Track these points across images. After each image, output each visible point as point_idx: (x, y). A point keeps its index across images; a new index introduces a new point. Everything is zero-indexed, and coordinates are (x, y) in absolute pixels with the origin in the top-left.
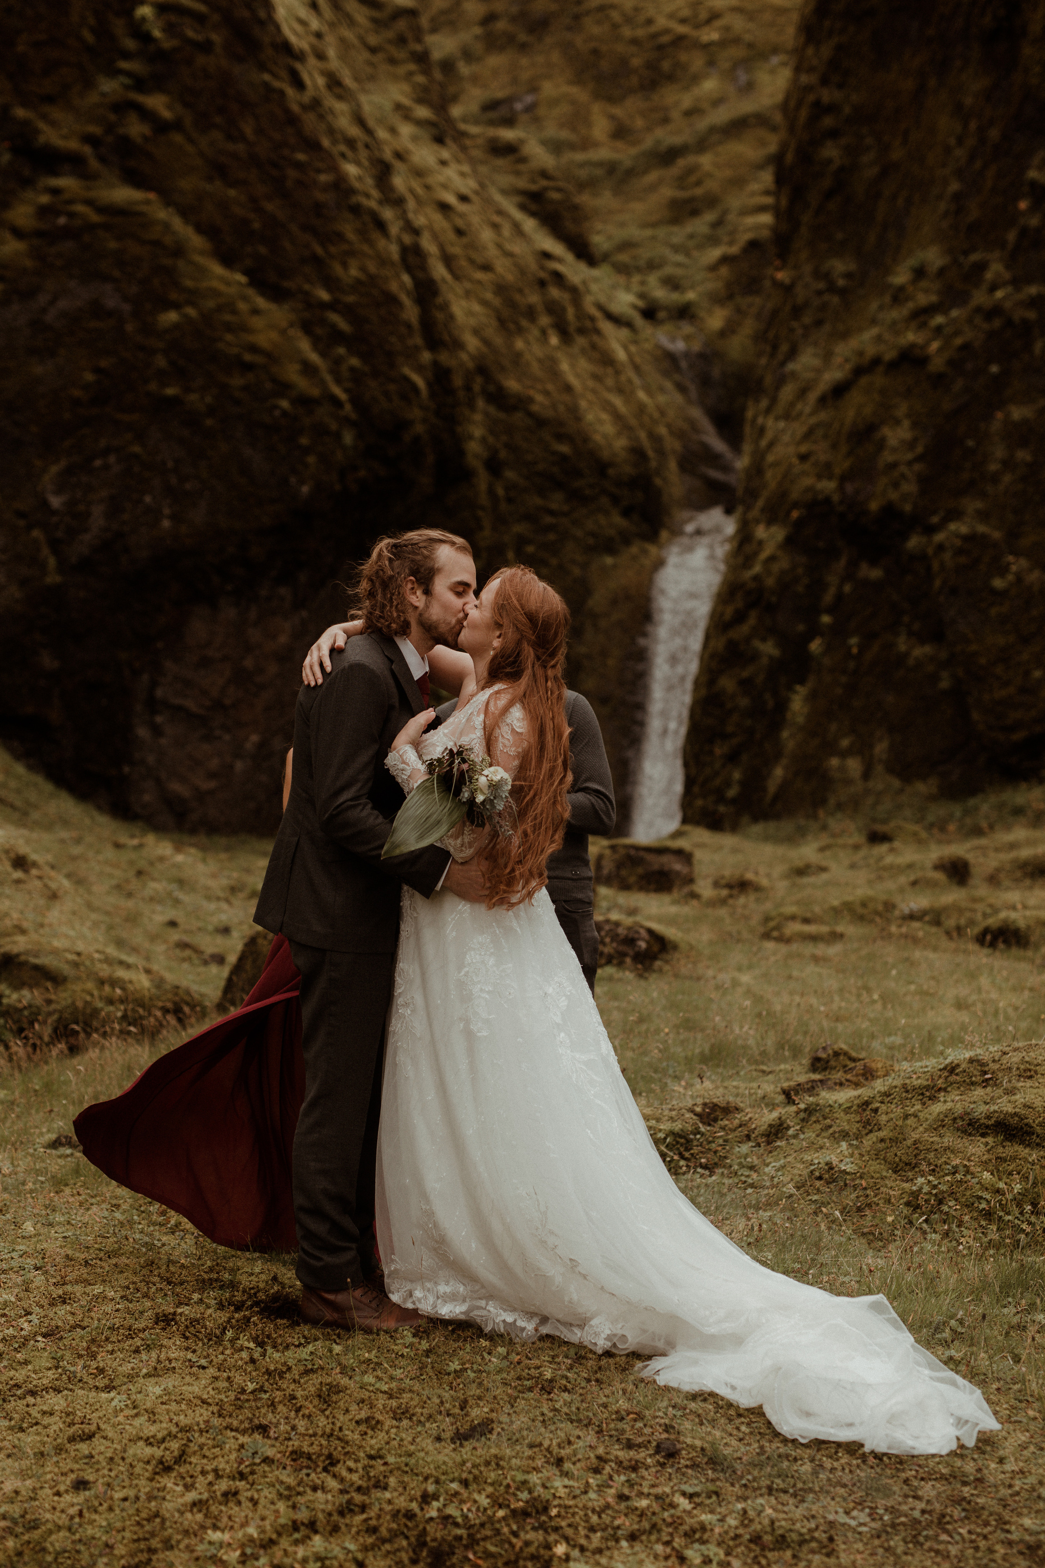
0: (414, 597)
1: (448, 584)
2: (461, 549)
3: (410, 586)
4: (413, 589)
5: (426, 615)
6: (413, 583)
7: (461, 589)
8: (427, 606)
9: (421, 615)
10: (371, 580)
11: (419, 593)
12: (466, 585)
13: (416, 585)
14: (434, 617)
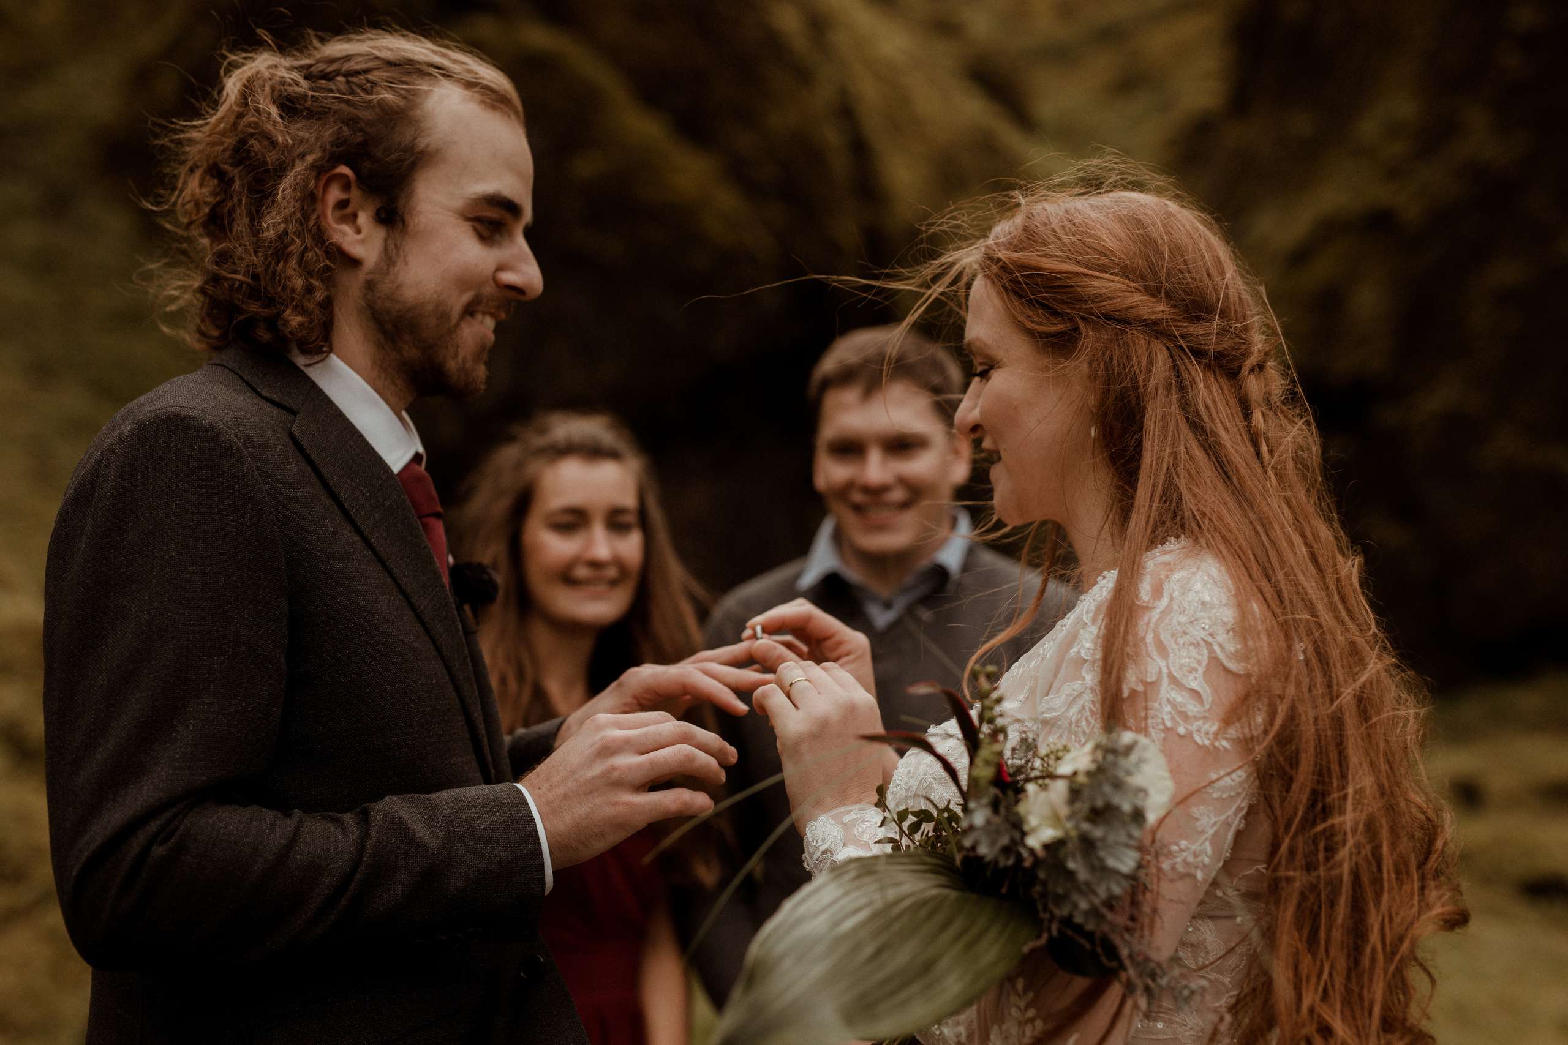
0: (346, 228)
1: (458, 203)
2: (494, 99)
3: (335, 194)
4: (342, 204)
5: (385, 288)
6: (346, 187)
7: (493, 214)
8: (389, 258)
9: (370, 286)
10: (215, 171)
11: (363, 219)
12: (511, 207)
13: (355, 194)
14: (409, 294)
